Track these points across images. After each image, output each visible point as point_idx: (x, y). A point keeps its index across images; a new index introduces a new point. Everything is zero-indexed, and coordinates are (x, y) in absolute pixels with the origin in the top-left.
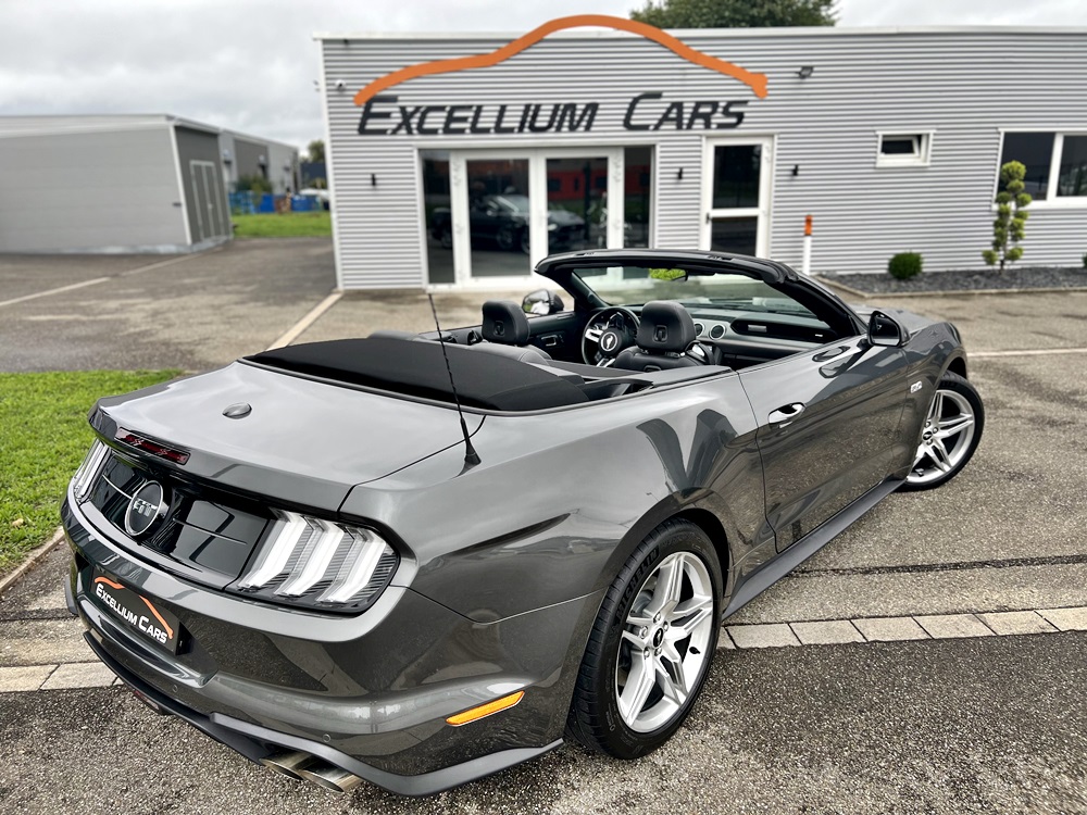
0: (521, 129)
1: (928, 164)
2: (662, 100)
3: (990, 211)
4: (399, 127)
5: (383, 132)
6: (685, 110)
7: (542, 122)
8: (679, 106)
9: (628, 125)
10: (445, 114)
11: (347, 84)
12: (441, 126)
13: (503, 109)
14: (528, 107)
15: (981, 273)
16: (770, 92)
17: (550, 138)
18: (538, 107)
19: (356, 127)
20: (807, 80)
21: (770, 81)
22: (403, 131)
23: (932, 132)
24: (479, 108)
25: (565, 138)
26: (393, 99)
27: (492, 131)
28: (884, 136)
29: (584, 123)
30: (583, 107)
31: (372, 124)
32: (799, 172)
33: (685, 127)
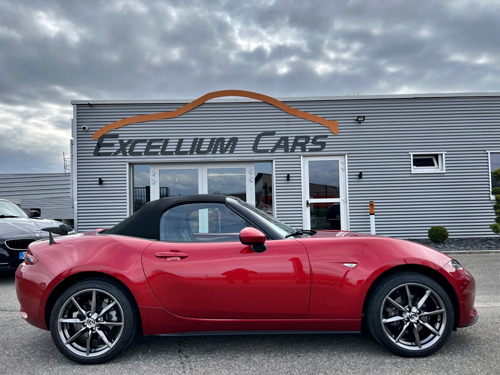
0: (191, 153)
1: (445, 172)
2: (276, 136)
3: (490, 200)
4: (118, 151)
5: (109, 154)
6: (289, 141)
7: (204, 148)
8: (286, 139)
9: (255, 149)
10: (146, 144)
11: (89, 128)
12: (144, 150)
13: (181, 141)
14: (195, 140)
15: (491, 239)
16: (340, 131)
17: (209, 157)
18: (202, 140)
19: (93, 151)
20: (362, 124)
21: (339, 125)
22: (121, 154)
23: (444, 153)
24: (167, 141)
25: (218, 157)
26: (116, 136)
27: (174, 153)
28: (414, 155)
29: (229, 149)
30: (228, 140)
31: (103, 150)
32: (363, 177)
33: (290, 151)
